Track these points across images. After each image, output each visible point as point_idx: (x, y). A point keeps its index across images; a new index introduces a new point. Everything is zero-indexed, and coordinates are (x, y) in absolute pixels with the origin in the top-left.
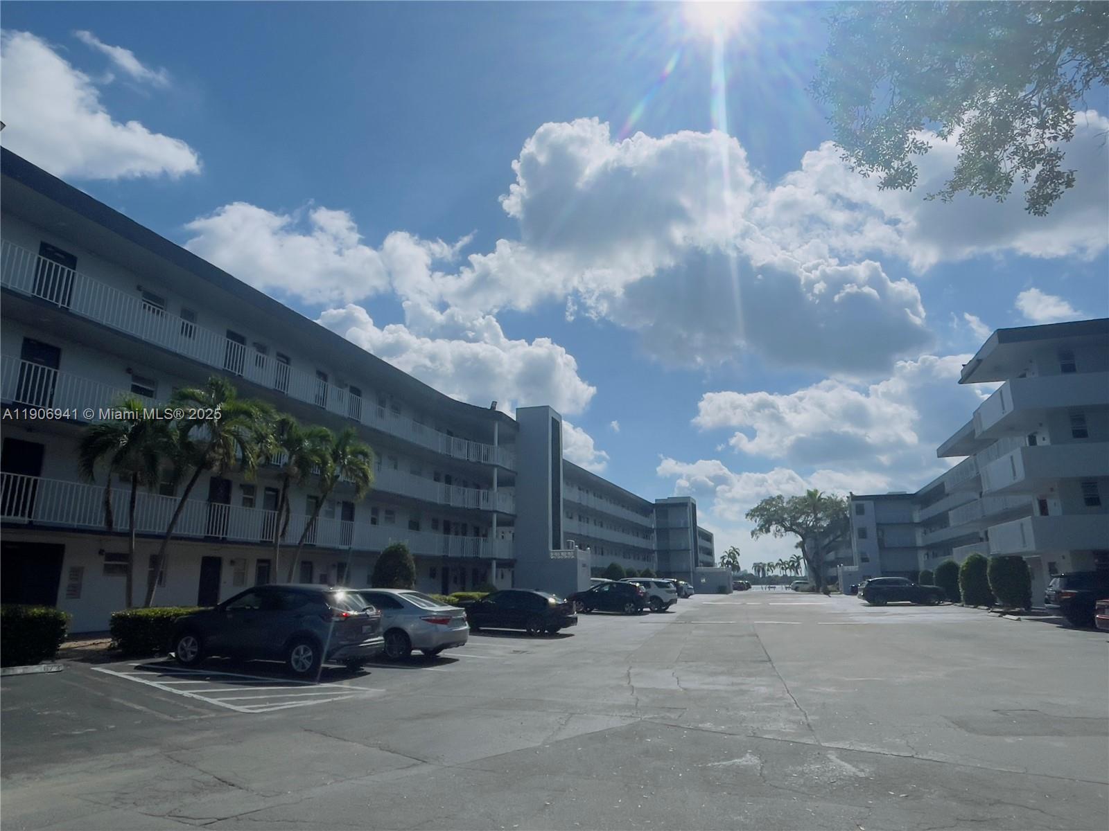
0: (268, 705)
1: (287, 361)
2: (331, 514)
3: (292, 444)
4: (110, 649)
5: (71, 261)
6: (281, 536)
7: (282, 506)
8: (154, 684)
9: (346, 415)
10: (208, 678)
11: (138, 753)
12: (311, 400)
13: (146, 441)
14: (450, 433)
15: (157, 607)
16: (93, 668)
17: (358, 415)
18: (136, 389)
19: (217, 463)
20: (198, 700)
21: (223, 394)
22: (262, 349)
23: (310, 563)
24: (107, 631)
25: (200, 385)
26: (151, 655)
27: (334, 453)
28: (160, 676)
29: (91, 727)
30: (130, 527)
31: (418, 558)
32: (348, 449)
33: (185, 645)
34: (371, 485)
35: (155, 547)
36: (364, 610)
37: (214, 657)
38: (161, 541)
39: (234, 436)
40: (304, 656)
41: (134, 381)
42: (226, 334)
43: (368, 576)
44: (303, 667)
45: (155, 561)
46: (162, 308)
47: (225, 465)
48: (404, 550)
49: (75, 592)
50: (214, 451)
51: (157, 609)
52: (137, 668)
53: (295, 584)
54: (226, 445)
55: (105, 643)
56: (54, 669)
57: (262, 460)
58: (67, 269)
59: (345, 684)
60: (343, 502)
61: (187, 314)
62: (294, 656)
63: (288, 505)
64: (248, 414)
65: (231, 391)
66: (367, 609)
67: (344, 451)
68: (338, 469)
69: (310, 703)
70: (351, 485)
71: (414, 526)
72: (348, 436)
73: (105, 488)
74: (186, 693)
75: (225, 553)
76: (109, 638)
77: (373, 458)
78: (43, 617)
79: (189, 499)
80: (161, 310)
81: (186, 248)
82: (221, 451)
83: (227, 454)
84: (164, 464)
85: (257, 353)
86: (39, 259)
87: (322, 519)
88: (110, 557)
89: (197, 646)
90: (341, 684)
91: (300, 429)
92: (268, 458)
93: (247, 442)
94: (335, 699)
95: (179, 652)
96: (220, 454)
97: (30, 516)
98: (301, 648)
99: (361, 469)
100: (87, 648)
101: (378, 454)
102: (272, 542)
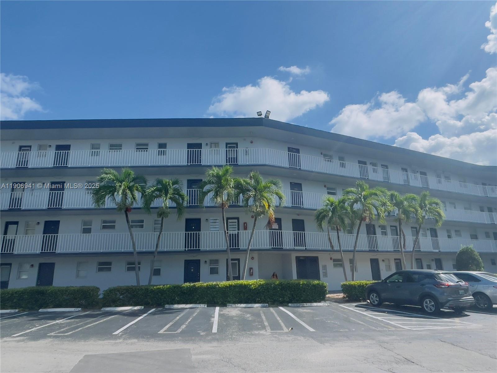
0: (418, 327)
1: (387, 167)
2: (425, 235)
3: (398, 204)
4: (344, 297)
5: (298, 151)
6: (403, 247)
7: (400, 234)
8: (364, 313)
9: (421, 186)
10: (386, 312)
11: (367, 342)
12: (402, 183)
13: (338, 213)
14: (484, 184)
15: (357, 281)
16: (339, 305)
17: (428, 185)
18: (329, 193)
19: (367, 218)
20: (384, 321)
21: (363, 188)
22: (374, 165)
23: (420, 259)
24: (341, 290)
25: (353, 186)
26: (360, 301)
27: (420, 205)
28: (366, 310)
29: (346, 329)
30: (340, 248)
31: (481, 254)
32: (427, 202)
33: (373, 297)
34: (443, 219)
35: (351, 256)
36: (457, 282)
37: (386, 303)
38: (353, 253)
39: (372, 205)
40: (430, 304)
41: (327, 190)
42: (358, 163)
43: (453, 265)
44: (431, 310)
45: (352, 261)
46: (331, 159)
47: (371, 219)
48: (471, 250)
49: (325, 275)
50: (365, 213)
51: (358, 282)
52: (356, 306)
53: (415, 269)
54: (370, 210)
55: (341, 295)
56: (326, 305)
57: (386, 213)
58: (297, 154)
59: (457, 320)
60: (430, 228)
61: (341, 159)
62: (425, 304)
63: (403, 232)
64: (376, 194)
65: (366, 186)
66: (459, 281)
67: (425, 203)
68: (424, 213)
69: (439, 328)
70: (432, 219)
71: (474, 237)
72: (425, 196)
73: (327, 233)
74: (379, 318)
75: (380, 257)
76: (342, 293)
77: (441, 205)
78: (318, 284)
79: (359, 235)
80: (331, 160)
81: (332, 132)
82: (368, 212)
83: (371, 213)
84: (347, 221)
85: (372, 167)
86: (289, 153)
87: (420, 237)
88: (335, 260)
89: (378, 298)
90: (454, 320)
91: (401, 197)
92: (389, 213)
93: (378, 206)
94: (453, 327)
95: (371, 300)
96: (368, 214)
97: (305, 247)
98: (428, 300)
99: (436, 211)
100: (335, 297)
101: (444, 202)
102: (399, 250)
